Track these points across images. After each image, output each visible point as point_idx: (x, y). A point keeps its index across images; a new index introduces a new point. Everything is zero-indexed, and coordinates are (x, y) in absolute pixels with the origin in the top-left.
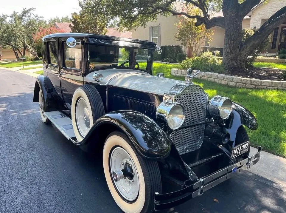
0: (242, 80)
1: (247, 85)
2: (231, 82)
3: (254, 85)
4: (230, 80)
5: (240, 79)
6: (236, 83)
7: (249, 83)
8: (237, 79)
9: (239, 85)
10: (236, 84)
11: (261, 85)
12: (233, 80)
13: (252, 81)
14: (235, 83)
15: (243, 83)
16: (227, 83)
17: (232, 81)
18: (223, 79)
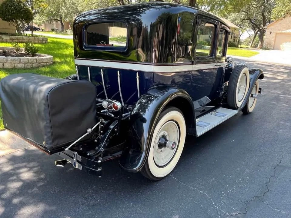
0: (29, 60)
1: (34, 64)
2: (18, 64)
3: (39, 63)
4: (17, 61)
5: (28, 59)
6: (25, 63)
7: (35, 62)
8: (25, 59)
9: (27, 65)
10: (25, 65)
11: (43, 62)
12: (20, 61)
13: (37, 60)
14: (23, 65)
15: (30, 63)
16: (13, 66)
17: (20, 63)
18: (6, 61)
